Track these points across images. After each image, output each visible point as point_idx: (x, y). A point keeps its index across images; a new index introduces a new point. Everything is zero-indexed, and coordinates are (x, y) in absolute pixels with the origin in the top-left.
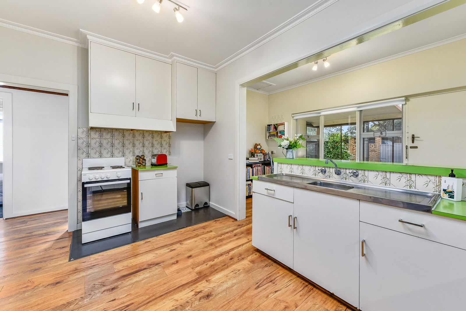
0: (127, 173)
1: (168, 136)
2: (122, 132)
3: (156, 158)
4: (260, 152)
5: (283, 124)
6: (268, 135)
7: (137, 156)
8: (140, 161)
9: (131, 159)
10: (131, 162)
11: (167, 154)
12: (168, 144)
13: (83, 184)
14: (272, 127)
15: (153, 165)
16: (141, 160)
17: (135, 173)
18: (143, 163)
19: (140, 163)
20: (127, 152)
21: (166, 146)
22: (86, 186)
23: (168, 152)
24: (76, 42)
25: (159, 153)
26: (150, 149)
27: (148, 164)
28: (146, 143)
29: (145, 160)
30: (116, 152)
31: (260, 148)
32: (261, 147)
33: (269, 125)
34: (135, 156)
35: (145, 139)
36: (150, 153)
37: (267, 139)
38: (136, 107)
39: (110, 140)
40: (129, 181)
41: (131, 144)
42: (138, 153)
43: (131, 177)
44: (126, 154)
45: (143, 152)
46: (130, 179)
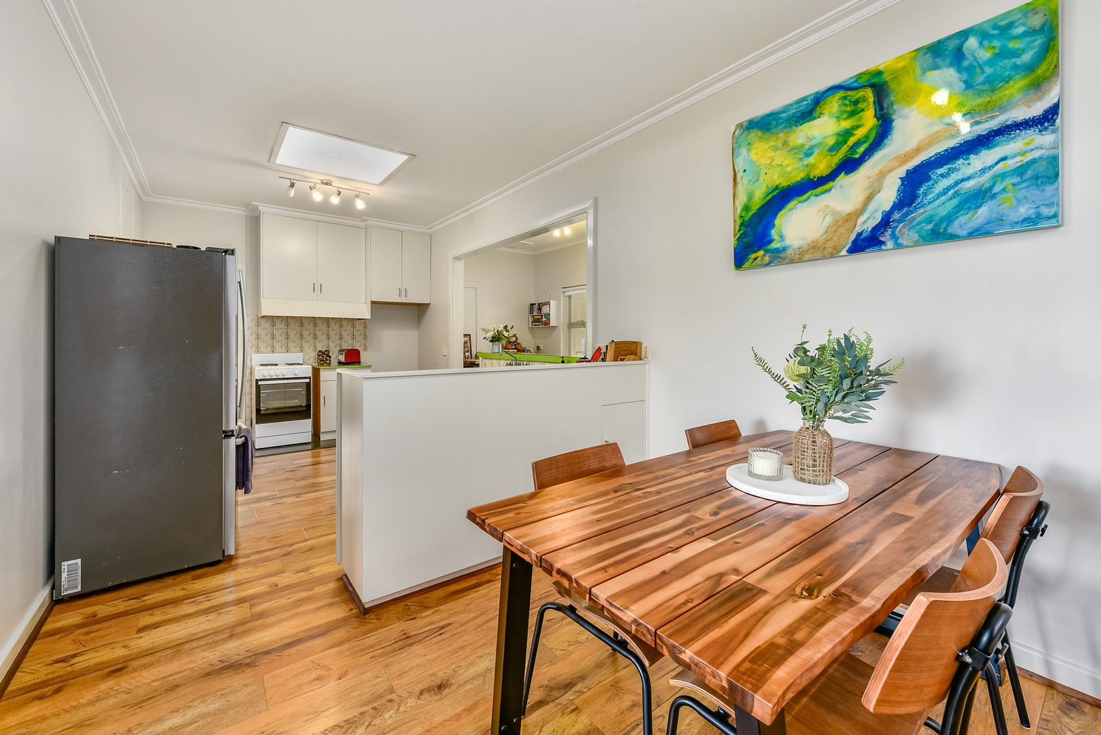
0: (306, 371)
1: (362, 324)
2: (300, 321)
3: (344, 353)
4: (514, 347)
5: (548, 303)
6: (531, 320)
7: (319, 352)
8: (324, 358)
9: (312, 355)
10: (312, 359)
11: (361, 350)
12: (362, 336)
13: (257, 381)
14: (536, 307)
15: (340, 363)
16: (325, 356)
17: (316, 372)
18: (327, 360)
19: (323, 361)
20: (306, 346)
21: (359, 338)
22: (260, 383)
23: (362, 347)
24: (244, 211)
25: (350, 348)
26: (338, 342)
27: (334, 362)
28: (332, 334)
29: (330, 357)
30: (292, 346)
31: (516, 341)
32: (517, 339)
33: (532, 305)
34: (317, 352)
35: (331, 329)
36: (338, 347)
37: (530, 326)
38: (317, 288)
39: (284, 330)
40: (308, 380)
41: (312, 335)
42: (321, 347)
43: (311, 375)
44: (305, 349)
45: (328, 346)
46: (310, 378)
